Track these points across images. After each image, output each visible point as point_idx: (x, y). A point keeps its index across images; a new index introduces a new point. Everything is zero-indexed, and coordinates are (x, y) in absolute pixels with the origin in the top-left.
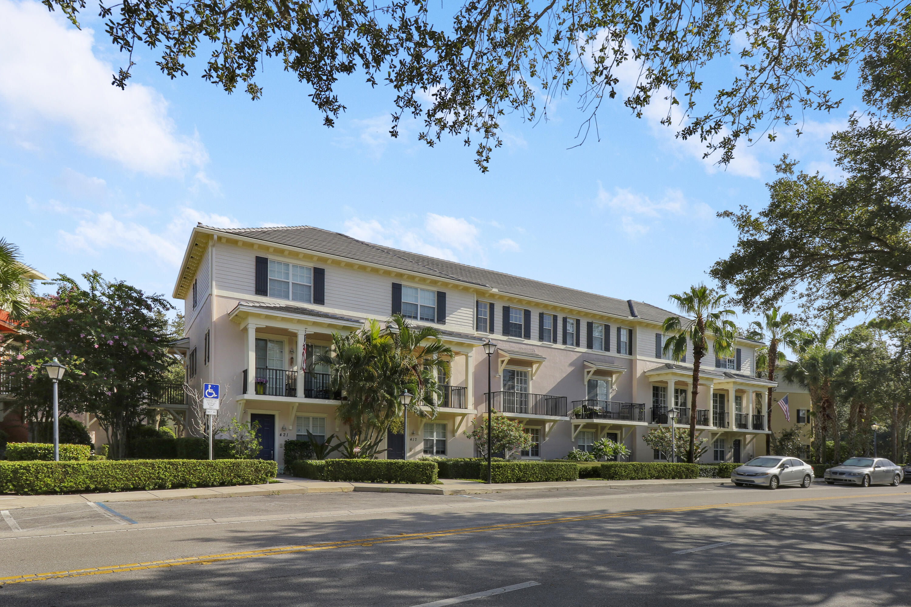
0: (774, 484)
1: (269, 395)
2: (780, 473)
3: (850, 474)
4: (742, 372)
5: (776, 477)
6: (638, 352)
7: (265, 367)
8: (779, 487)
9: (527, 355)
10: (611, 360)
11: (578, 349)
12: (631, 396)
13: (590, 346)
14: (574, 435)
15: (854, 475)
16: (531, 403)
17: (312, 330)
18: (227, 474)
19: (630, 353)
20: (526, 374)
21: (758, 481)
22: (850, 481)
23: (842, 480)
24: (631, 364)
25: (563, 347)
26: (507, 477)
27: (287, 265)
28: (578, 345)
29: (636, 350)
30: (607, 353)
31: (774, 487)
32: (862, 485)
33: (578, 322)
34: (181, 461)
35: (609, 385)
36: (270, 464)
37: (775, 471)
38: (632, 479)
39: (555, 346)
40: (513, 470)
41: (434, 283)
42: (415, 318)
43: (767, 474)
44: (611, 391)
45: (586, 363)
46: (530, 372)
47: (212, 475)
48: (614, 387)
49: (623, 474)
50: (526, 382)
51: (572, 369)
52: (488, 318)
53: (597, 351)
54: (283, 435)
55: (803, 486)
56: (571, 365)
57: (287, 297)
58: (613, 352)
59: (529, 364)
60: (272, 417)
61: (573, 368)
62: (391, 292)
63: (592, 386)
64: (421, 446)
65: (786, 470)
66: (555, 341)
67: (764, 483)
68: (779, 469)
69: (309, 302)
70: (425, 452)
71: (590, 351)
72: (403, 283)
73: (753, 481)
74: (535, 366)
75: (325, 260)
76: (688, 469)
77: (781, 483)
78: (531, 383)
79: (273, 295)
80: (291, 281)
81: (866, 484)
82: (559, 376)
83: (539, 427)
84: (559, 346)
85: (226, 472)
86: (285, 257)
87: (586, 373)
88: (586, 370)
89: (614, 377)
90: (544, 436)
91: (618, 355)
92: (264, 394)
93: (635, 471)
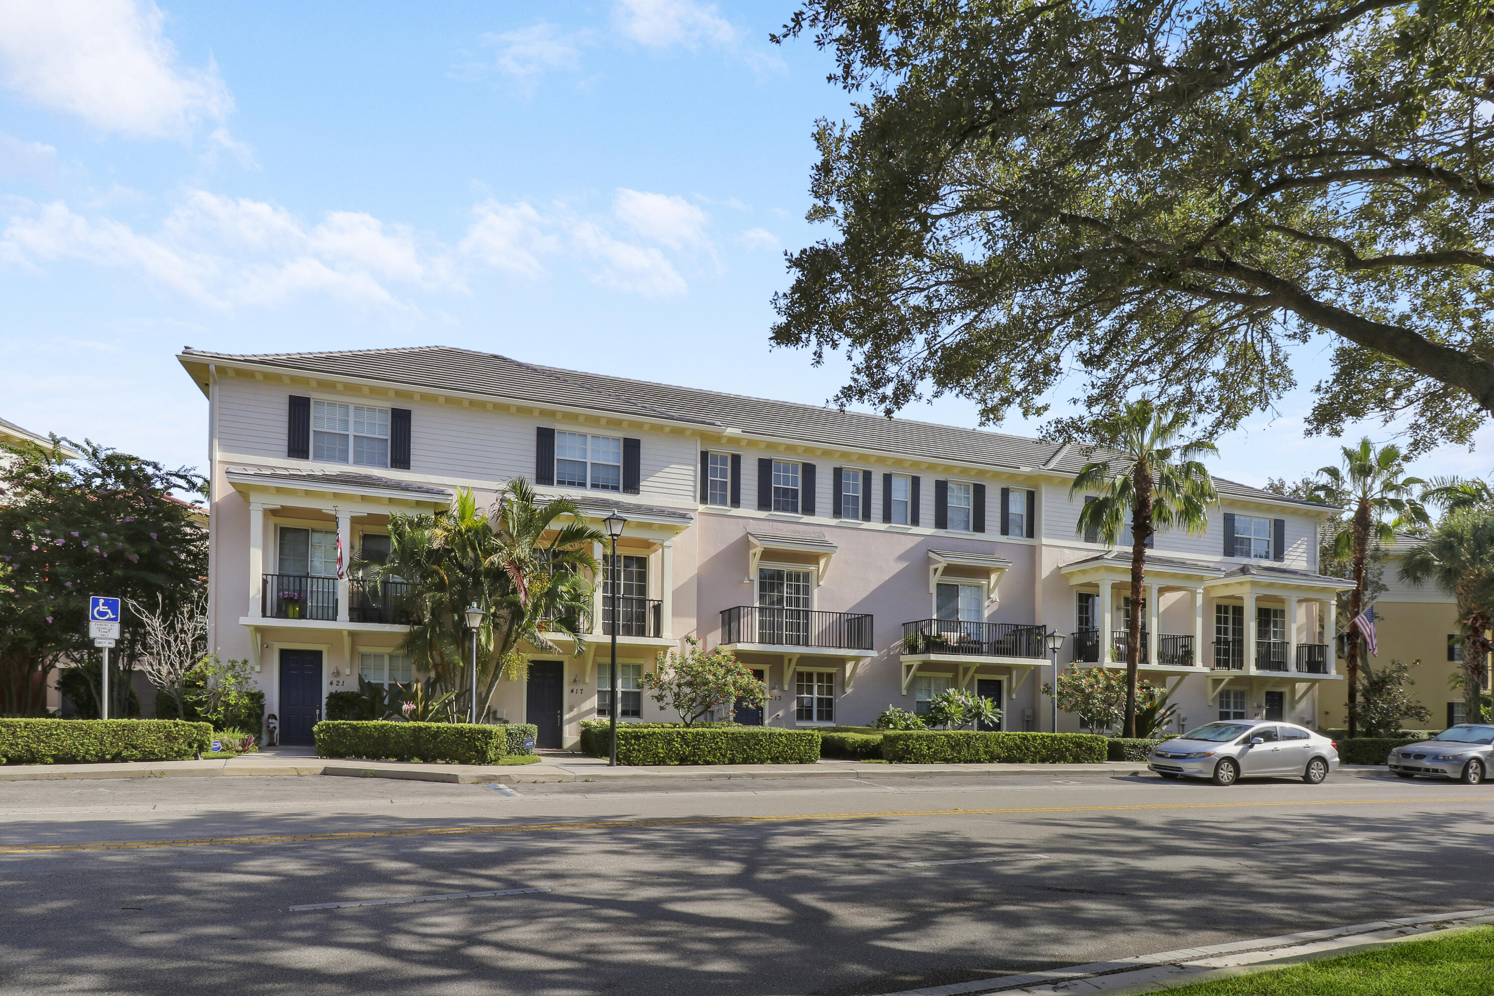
0: (1226, 773)
1: (311, 618)
2: (1242, 753)
3: (1436, 757)
4: (1287, 564)
5: (1230, 760)
6: (1043, 531)
7: (304, 574)
8: (1238, 780)
9: (812, 543)
10: (990, 548)
11: (915, 530)
12: (1032, 612)
13: (941, 522)
14: (905, 682)
15: (1446, 759)
16: (817, 626)
17: (363, 510)
18: (112, 743)
19: (1031, 534)
20: (807, 576)
21: (1190, 768)
22: (1436, 771)
23: (1419, 769)
24: (1032, 556)
25: (884, 526)
26: (656, 755)
27: (346, 407)
28: (915, 521)
29: (1040, 529)
30: (979, 536)
31: (1225, 780)
32: (1464, 780)
33: (916, 481)
34: (22, 721)
35: (980, 593)
36: (195, 727)
37: (1231, 748)
38: (946, 761)
39: (866, 525)
40: (670, 742)
41: (617, 424)
42: (583, 485)
43: (1209, 755)
44: (986, 603)
45: (931, 555)
46: (815, 573)
47: (82, 745)
48: (995, 596)
49: (925, 751)
50: (807, 590)
51: (902, 565)
52: (729, 480)
53: (956, 533)
54: (335, 683)
55: (1307, 779)
56: (901, 558)
57: (345, 460)
58: (992, 532)
59: (814, 559)
60: (319, 654)
61: (905, 564)
62: (534, 443)
63: (947, 593)
64: (593, 702)
65: (1257, 748)
66: (867, 517)
67: (1201, 772)
68: (1240, 747)
69: (384, 465)
70: (601, 712)
71: (941, 532)
72: (557, 427)
73: (1180, 769)
74: (822, 562)
75: (409, 395)
76: (1079, 745)
77: (1244, 774)
78: (815, 593)
79: (318, 457)
80: (351, 433)
81: (1473, 777)
82: (876, 579)
83: (833, 670)
84: (876, 524)
85: (108, 740)
86: (338, 393)
87: (931, 572)
88: (932, 567)
89: (994, 577)
90: (843, 685)
91: (1004, 539)
92: (302, 616)
93: (953, 748)
